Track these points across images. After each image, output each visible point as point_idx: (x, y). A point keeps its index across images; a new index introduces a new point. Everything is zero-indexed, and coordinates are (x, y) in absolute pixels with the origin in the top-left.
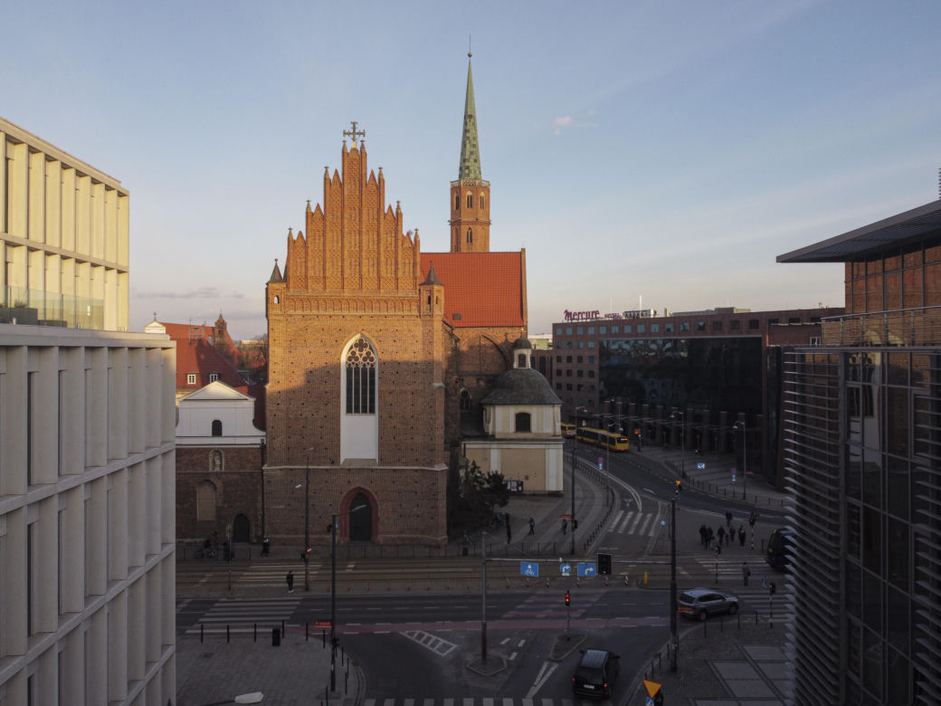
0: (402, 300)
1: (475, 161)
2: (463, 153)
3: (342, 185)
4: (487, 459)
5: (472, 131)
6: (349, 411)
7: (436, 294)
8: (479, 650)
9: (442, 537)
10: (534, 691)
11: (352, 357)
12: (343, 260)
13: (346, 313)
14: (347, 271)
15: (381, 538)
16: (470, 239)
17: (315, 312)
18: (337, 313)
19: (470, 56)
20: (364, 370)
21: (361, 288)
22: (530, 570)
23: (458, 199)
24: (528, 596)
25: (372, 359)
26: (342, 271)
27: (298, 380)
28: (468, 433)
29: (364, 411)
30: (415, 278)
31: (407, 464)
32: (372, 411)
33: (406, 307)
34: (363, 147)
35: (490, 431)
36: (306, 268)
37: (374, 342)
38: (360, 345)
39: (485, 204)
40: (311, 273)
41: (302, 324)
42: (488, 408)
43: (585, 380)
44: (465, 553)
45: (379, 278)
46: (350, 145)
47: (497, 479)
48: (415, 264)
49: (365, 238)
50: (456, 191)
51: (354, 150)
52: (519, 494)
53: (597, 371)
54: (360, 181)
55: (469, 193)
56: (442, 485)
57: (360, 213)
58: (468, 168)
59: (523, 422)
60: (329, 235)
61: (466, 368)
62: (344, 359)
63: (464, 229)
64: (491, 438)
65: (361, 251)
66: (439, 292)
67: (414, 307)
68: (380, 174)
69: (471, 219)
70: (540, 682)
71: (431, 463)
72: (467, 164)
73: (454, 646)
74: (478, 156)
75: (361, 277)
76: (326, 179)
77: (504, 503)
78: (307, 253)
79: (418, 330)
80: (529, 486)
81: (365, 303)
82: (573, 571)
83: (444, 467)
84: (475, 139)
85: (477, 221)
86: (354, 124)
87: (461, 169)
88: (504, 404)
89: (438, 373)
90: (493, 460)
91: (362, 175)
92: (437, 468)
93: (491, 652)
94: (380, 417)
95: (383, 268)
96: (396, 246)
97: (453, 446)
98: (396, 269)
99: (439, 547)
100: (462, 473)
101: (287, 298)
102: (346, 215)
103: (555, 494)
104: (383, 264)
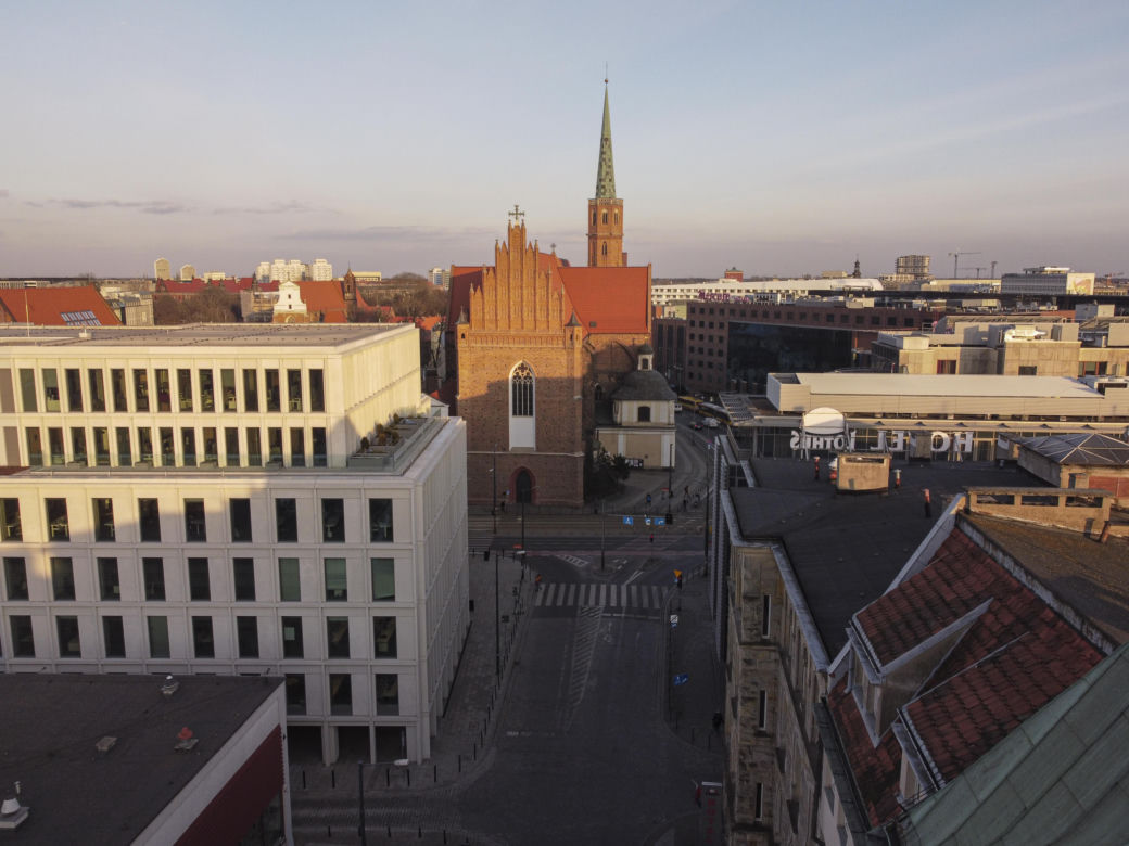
0: (552, 337)
1: (610, 180)
2: (600, 173)
3: (508, 253)
4: (615, 442)
5: (608, 153)
6: (515, 413)
7: (576, 333)
8: (600, 565)
9: (580, 502)
10: (628, 582)
11: (516, 377)
12: (509, 308)
13: (512, 346)
14: (512, 316)
15: (538, 501)
16: (605, 252)
17: (490, 345)
18: (506, 345)
19: (606, 81)
20: (525, 386)
21: (523, 327)
22: (628, 521)
23: (595, 215)
24: (633, 539)
25: (530, 378)
26: (509, 316)
27: (482, 390)
28: (600, 422)
29: (525, 414)
30: (561, 321)
31: (555, 451)
32: (531, 414)
33: (555, 342)
34: (523, 224)
35: (618, 420)
36: (484, 313)
37: (533, 367)
38: (522, 368)
39: (618, 219)
40: (487, 317)
41: (482, 353)
42: (616, 402)
43: (715, 359)
44: (596, 512)
45: (535, 320)
46: (514, 223)
47: (620, 460)
48: (561, 311)
49: (525, 292)
50: (593, 208)
51: (517, 227)
52: (640, 469)
53: (725, 351)
54: (521, 250)
55: (605, 211)
56: (580, 467)
57: (522, 272)
58: (603, 187)
59: (644, 414)
60: (499, 288)
61: (600, 367)
62: (511, 376)
63: (600, 243)
64: (619, 426)
65: (522, 301)
66: (579, 331)
67: (561, 342)
68: (536, 245)
69: (606, 234)
70: (632, 579)
71: (572, 452)
72: (603, 183)
73: (587, 563)
74: (612, 176)
75: (522, 320)
76: (497, 249)
77: (625, 478)
78: (483, 303)
79: (563, 359)
80: (648, 463)
81: (526, 339)
82: (652, 522)
83: (582, 454)
84: (610, 160)
85: (611, 236)
86: (517, 206)
87: (597, 187)
88: (629, 399)
89: (578, 388)
90: (618, 444)
91: (522, 246)
92: (577, 455)
93: (607, 565)
94: (537, 419)
95: (538, 314)
96: (548, 298)
97: (589, 434)
98: (548, 314)
99: (577, 508)
100: (595, 453)
101: (470, 335)
102: (512, 275)
103: (668, 470)
104: (538, 312)
